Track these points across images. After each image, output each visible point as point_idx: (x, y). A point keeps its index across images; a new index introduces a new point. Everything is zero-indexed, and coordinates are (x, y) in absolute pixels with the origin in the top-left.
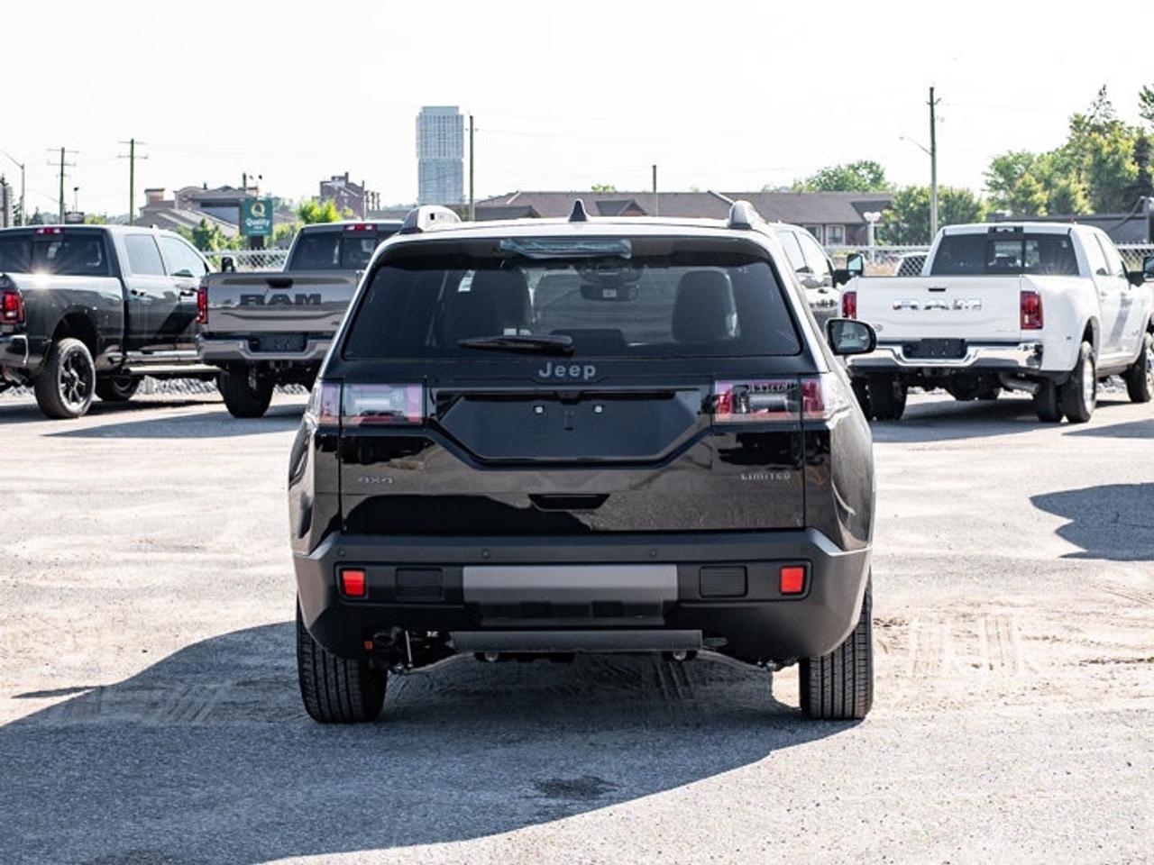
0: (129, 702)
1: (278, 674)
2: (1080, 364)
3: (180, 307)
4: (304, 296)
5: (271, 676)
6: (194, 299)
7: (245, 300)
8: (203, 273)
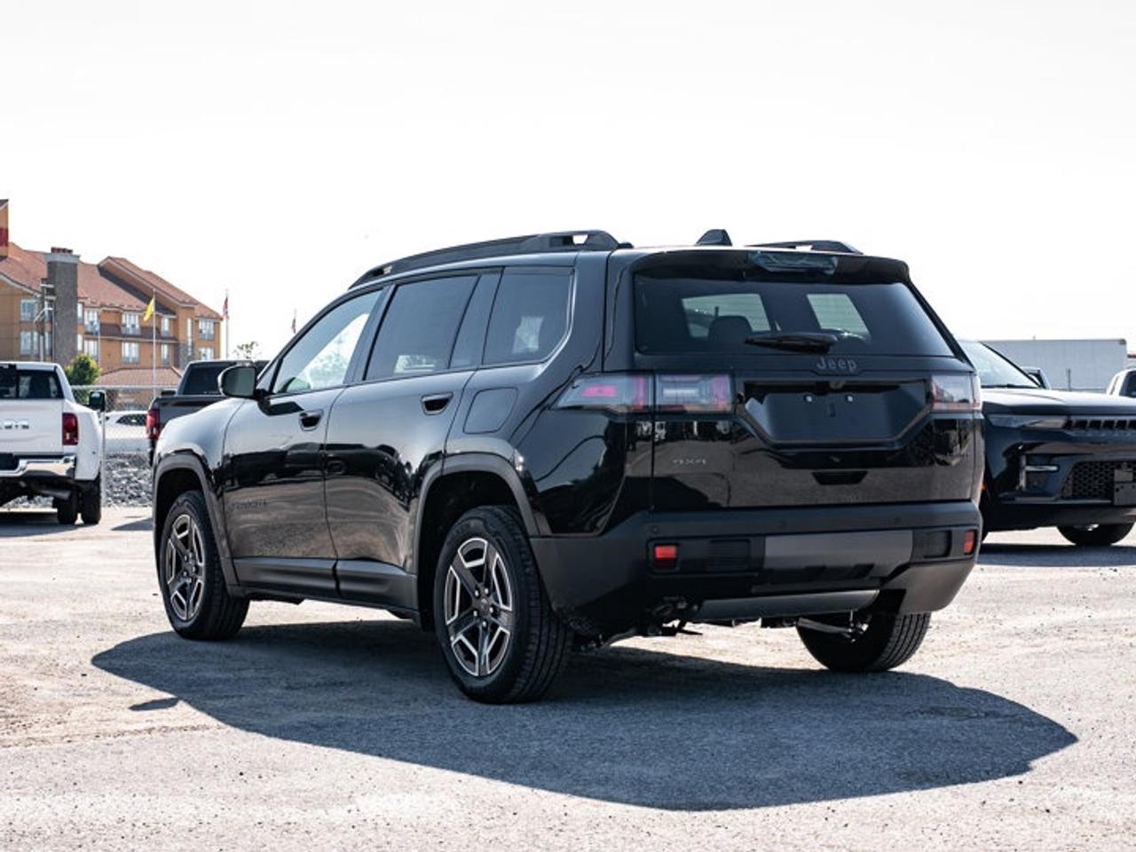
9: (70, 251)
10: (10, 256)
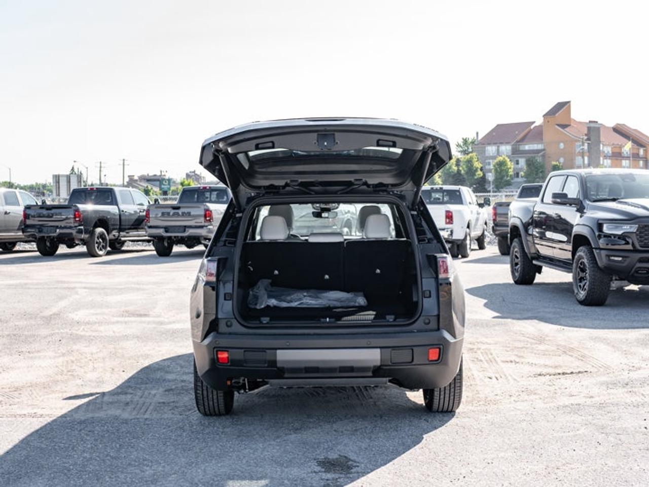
0: (116, 402)
1: (183, 384)
2: (466, 237)
3: (139, 216)
4: (184, 213)
5: (180, 385)
6: (144, 213)
7: (163, 214)
8: (148, 204)
9: (597, 122)
10: (572, 124)
